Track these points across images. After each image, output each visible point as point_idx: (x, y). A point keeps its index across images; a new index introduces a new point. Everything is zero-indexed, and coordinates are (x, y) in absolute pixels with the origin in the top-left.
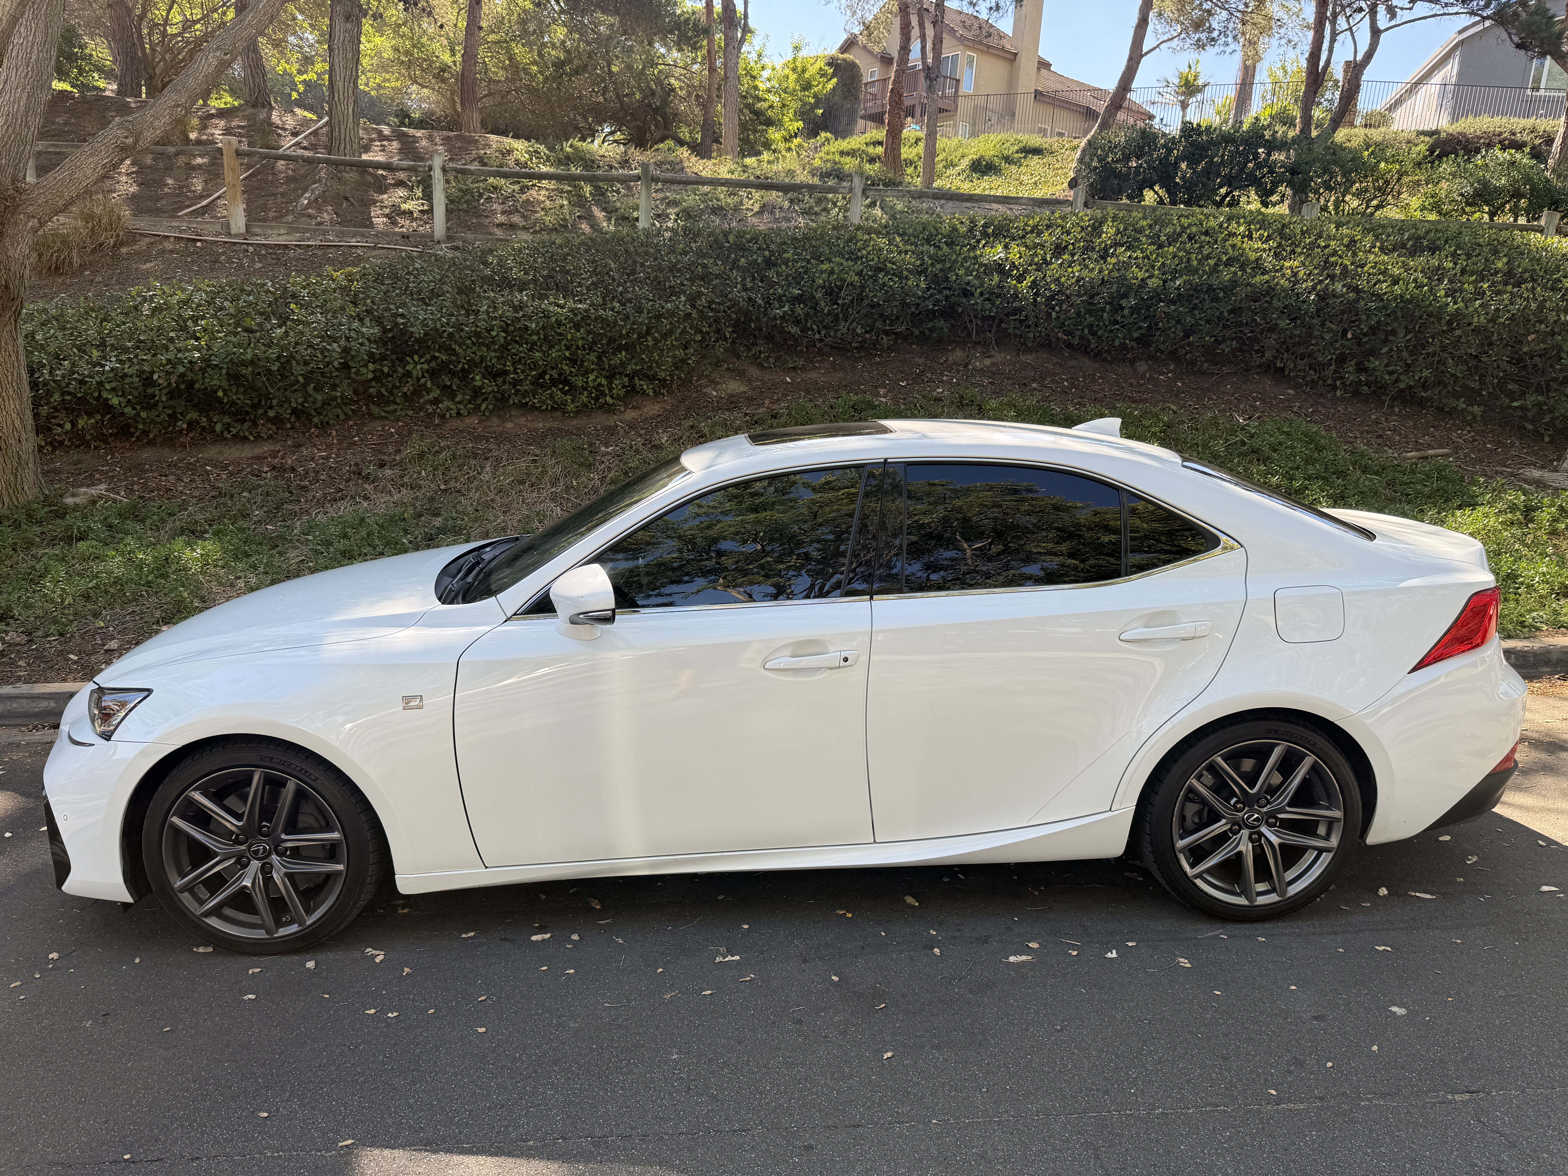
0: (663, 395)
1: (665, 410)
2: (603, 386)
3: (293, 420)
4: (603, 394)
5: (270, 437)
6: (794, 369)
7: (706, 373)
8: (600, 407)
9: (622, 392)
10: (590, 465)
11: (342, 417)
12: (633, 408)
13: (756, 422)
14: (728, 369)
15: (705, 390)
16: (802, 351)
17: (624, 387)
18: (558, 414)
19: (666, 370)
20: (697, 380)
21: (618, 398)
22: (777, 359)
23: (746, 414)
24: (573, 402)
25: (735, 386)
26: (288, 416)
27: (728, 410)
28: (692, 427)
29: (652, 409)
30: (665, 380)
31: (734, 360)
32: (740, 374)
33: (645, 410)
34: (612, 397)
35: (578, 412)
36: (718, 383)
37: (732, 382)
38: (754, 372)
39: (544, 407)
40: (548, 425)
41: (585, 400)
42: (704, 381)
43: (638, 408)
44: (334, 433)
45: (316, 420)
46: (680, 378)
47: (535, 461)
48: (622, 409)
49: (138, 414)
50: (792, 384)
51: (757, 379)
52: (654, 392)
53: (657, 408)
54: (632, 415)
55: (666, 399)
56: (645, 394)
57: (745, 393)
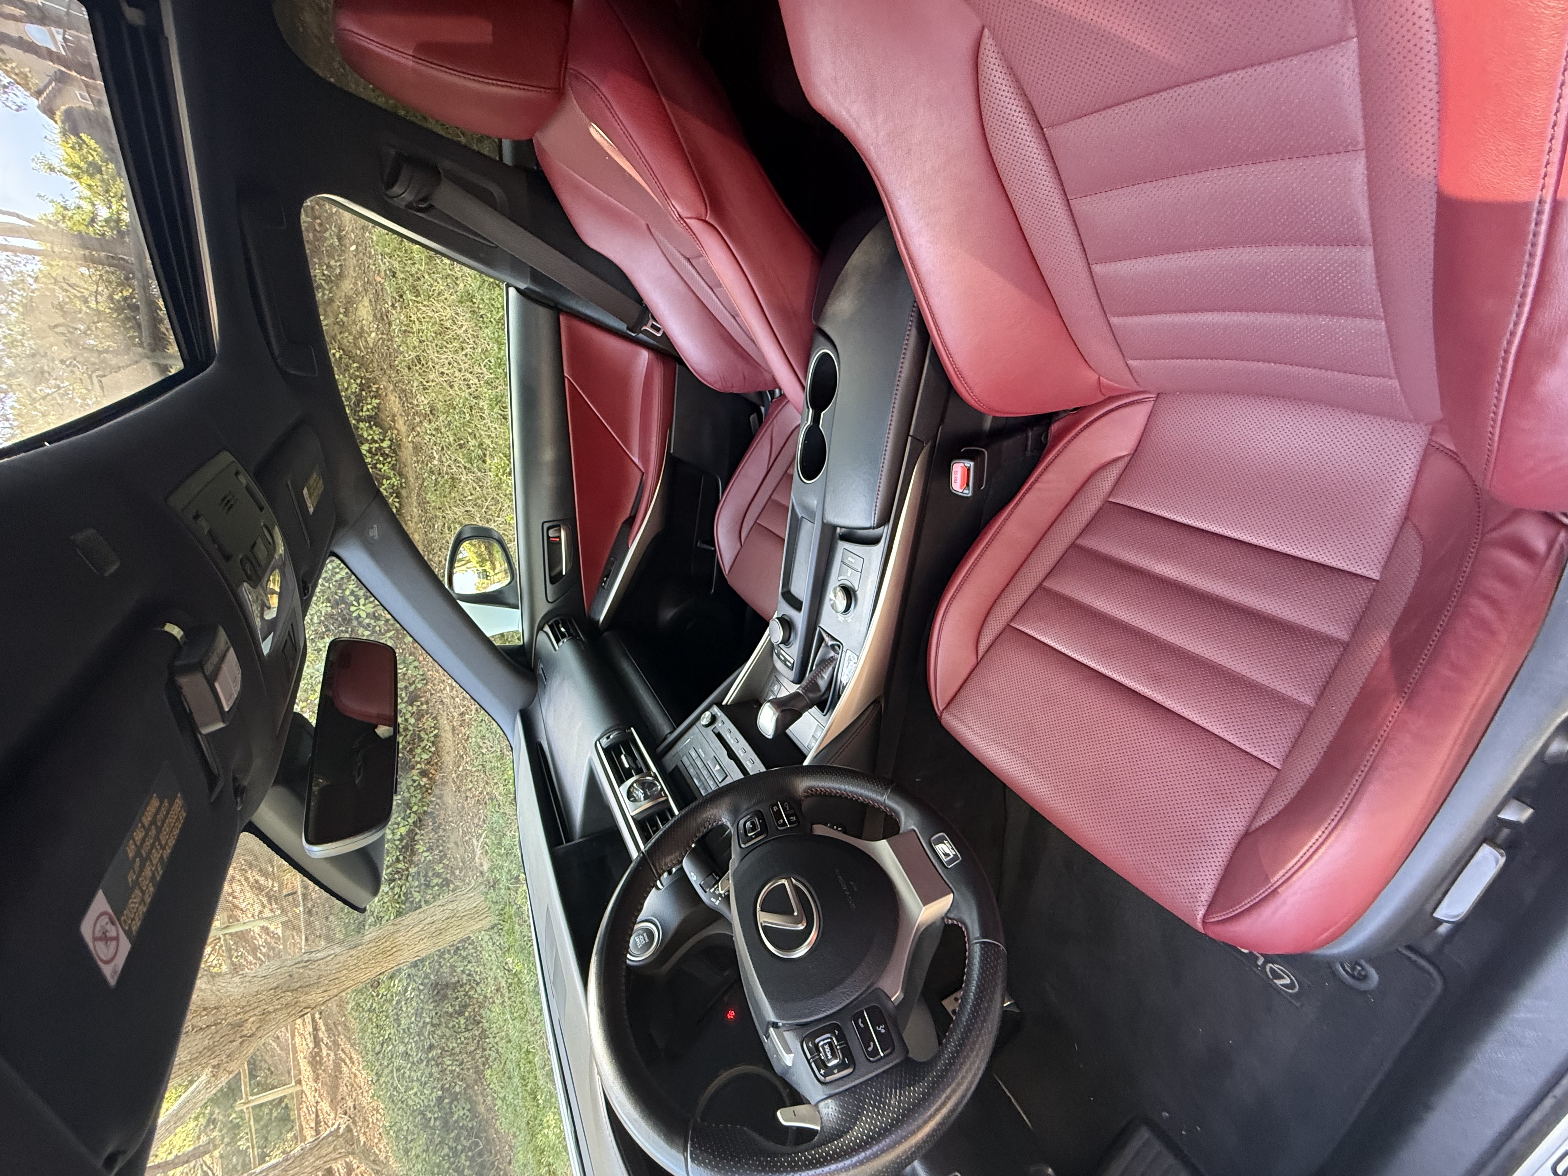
0: (378, 388)
1: (394, 390)
2: (371, 448)
3: (419, 703)
4: (380, 449)
5: (435, 718)
6: (340, 239)
7: (351, 339)
8: (395, 452)
9: (377, 430)
10: (452, 478)
11: (416, 664)
12: (394, 421)
13: (401, 296)
14: (346, 314)
15: (371, 345)
16: (321, 225)
17: (371, 427)
18: (404, 493)
19: (349, 383)
20: (360, 349)
21: (384, 433)
22: (330, 256)
23: (393, 305)
24: (389, 478)
25: (364, 311)
26: (415, 708)
27: (390, 324)
28: (409, 368)
29: (393, 403)
30: (361, 384)
31: (335, 305)
32: (349, 302)
33: (396, 410)
34: (382, 441)
35: (401, 474)
36: (362, 328)
37: (359, 313)
38: (347, 286)
39: (397, 505)
40: (415, 504)
41: (386, 468)
42: (361, 344)
43: (394, 416)
44: (430, 673)
45: (419, 686)
46: (358, 369)
47: (449, 528)
48: (395, 432)
49: (415, 813)
50: (358, 245)
51: (355, 284)
52: (376, 397)
53: (393, 398)
54: (401, 424)
55: (382, 387)
56: (378, 408)
57: (370, 301)
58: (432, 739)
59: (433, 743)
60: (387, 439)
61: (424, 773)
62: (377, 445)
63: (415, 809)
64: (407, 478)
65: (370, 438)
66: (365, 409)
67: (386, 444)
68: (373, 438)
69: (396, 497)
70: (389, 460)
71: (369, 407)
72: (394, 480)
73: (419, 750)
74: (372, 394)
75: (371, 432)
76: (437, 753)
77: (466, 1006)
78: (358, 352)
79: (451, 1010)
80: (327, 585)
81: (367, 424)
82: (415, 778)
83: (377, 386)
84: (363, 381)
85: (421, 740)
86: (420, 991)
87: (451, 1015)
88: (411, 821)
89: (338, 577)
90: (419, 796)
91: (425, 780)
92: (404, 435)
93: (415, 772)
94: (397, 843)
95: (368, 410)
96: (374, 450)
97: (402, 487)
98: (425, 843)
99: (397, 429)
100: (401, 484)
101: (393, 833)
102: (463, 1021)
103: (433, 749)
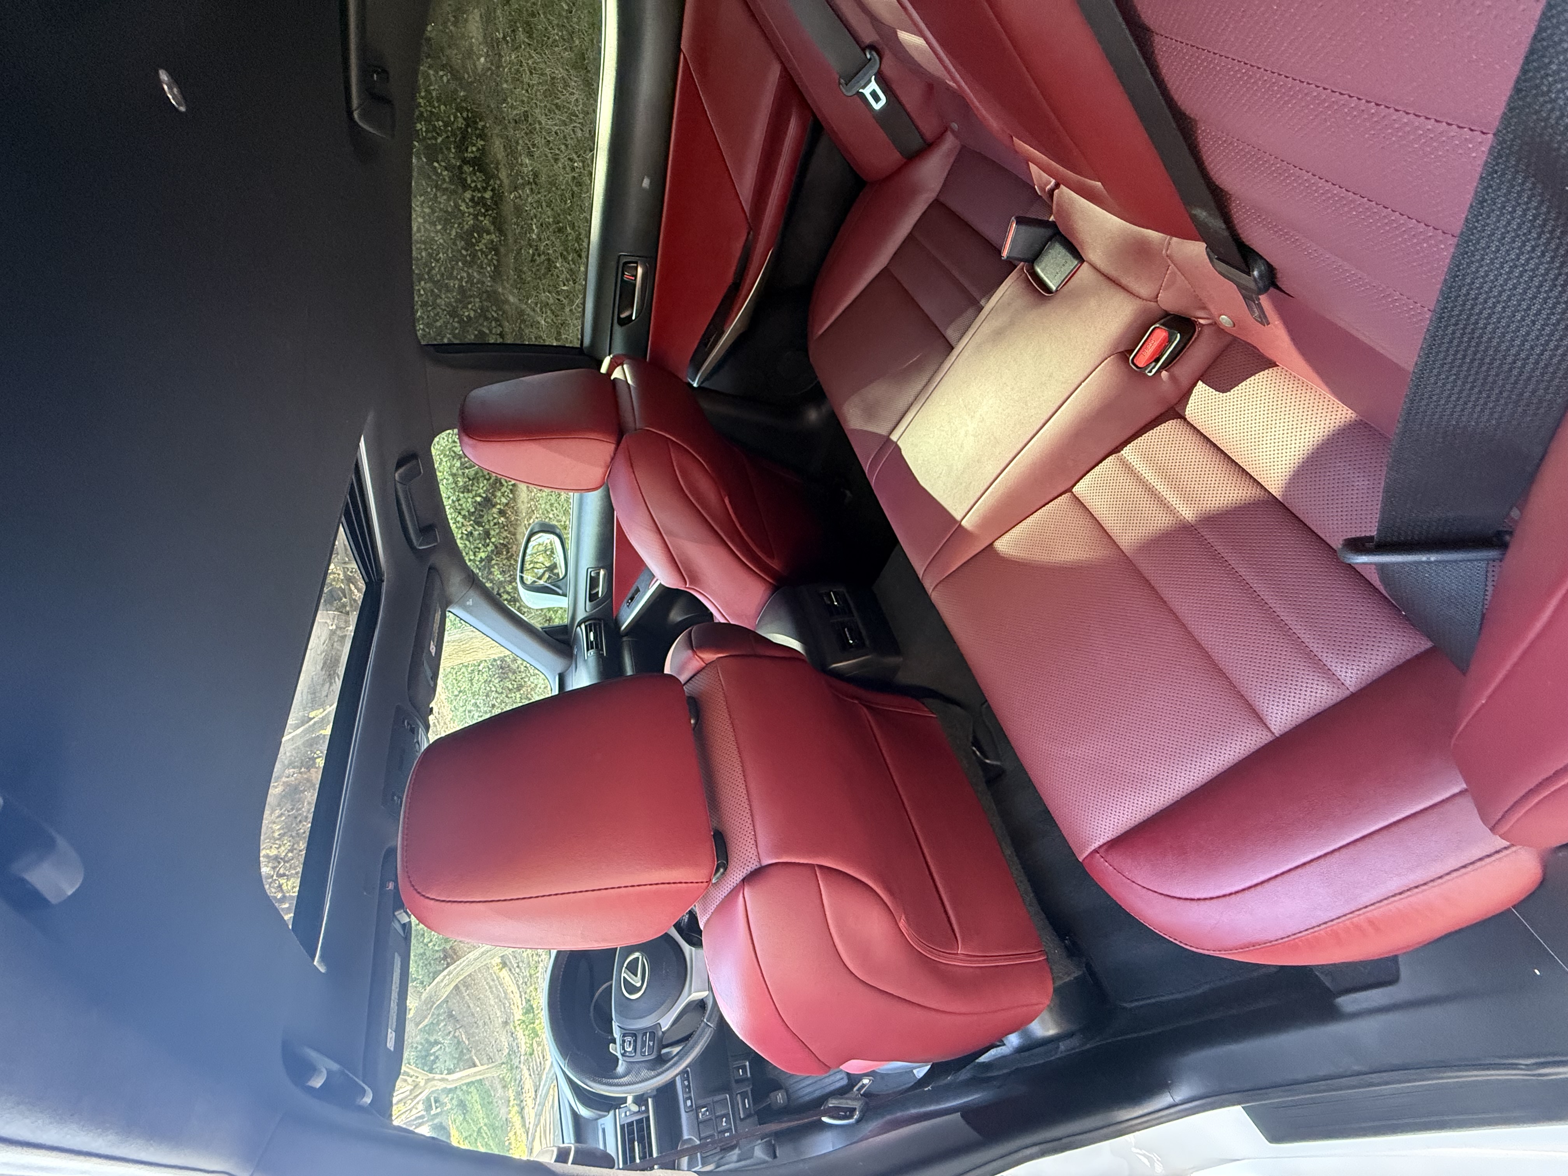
0: (484, 127)
2: (473, 196)
12: (497, 169)
14: (455, 24)
15: (480, 70)
18: (502, 250)
19: (456, 117)
23: (504, 38)
24: (489, 233)
25: (474, 27)
29: (498, 148)
32: (458, 8)
33: (500, 159)
34: (485, 189)
36: (471, 47)
37: (468, 27)
39: (495, 262)
43: (498, 163)
52: (481, 137)
53: (497, 143)
54: (503, 174)
55: (488, 125)
56: (483, 151)
57: (481, 15)
58: (510, 487)
59: (511, 490)
60: (490, 188)
61: (502, 513)
62: (479, 195)
63: (493, 540)
64: (505, 236)
65: (473, 185)
66: (469, 150)
67: (488, 195)
68: (476, 186)
69: (495, 255)
70: (490, 212)
71: (474, 149)
72: (494, 236)
73: (499, 494)
74: (478, 132)
75: (475, 178)
76: (514, 499)
77: (521, 686)
78: (466, 76)
79: (511, 687)
80: (427, 330)
81: (471, 169)
82: (495, 516)
83: (482, 123)
84: (470, 115)
85: (502, 485)
86: (489, 669)
87: (510, 690)
88: (489, 549)
89: (438, 324)
90: (497, 531)
91: (502, 519)
92: (507, 188)
93: (495, 510)
94: (478, 563)
95: (472, 152)
96: (476, 199)
97: (501, 245)
98: (499, 568)
99: (500, 179)
100: (500, 241)
101: (475, 555)
102: (518, 696)
103: (511, 496)
